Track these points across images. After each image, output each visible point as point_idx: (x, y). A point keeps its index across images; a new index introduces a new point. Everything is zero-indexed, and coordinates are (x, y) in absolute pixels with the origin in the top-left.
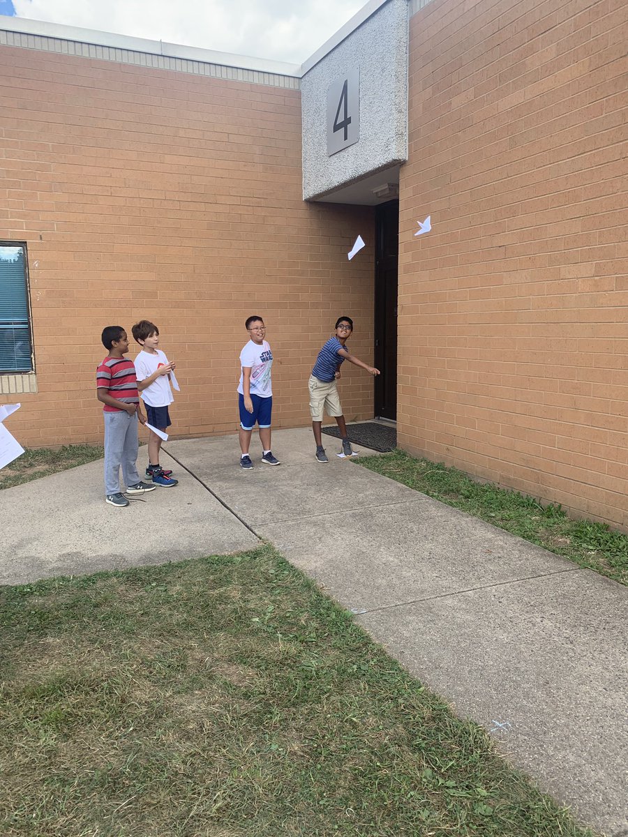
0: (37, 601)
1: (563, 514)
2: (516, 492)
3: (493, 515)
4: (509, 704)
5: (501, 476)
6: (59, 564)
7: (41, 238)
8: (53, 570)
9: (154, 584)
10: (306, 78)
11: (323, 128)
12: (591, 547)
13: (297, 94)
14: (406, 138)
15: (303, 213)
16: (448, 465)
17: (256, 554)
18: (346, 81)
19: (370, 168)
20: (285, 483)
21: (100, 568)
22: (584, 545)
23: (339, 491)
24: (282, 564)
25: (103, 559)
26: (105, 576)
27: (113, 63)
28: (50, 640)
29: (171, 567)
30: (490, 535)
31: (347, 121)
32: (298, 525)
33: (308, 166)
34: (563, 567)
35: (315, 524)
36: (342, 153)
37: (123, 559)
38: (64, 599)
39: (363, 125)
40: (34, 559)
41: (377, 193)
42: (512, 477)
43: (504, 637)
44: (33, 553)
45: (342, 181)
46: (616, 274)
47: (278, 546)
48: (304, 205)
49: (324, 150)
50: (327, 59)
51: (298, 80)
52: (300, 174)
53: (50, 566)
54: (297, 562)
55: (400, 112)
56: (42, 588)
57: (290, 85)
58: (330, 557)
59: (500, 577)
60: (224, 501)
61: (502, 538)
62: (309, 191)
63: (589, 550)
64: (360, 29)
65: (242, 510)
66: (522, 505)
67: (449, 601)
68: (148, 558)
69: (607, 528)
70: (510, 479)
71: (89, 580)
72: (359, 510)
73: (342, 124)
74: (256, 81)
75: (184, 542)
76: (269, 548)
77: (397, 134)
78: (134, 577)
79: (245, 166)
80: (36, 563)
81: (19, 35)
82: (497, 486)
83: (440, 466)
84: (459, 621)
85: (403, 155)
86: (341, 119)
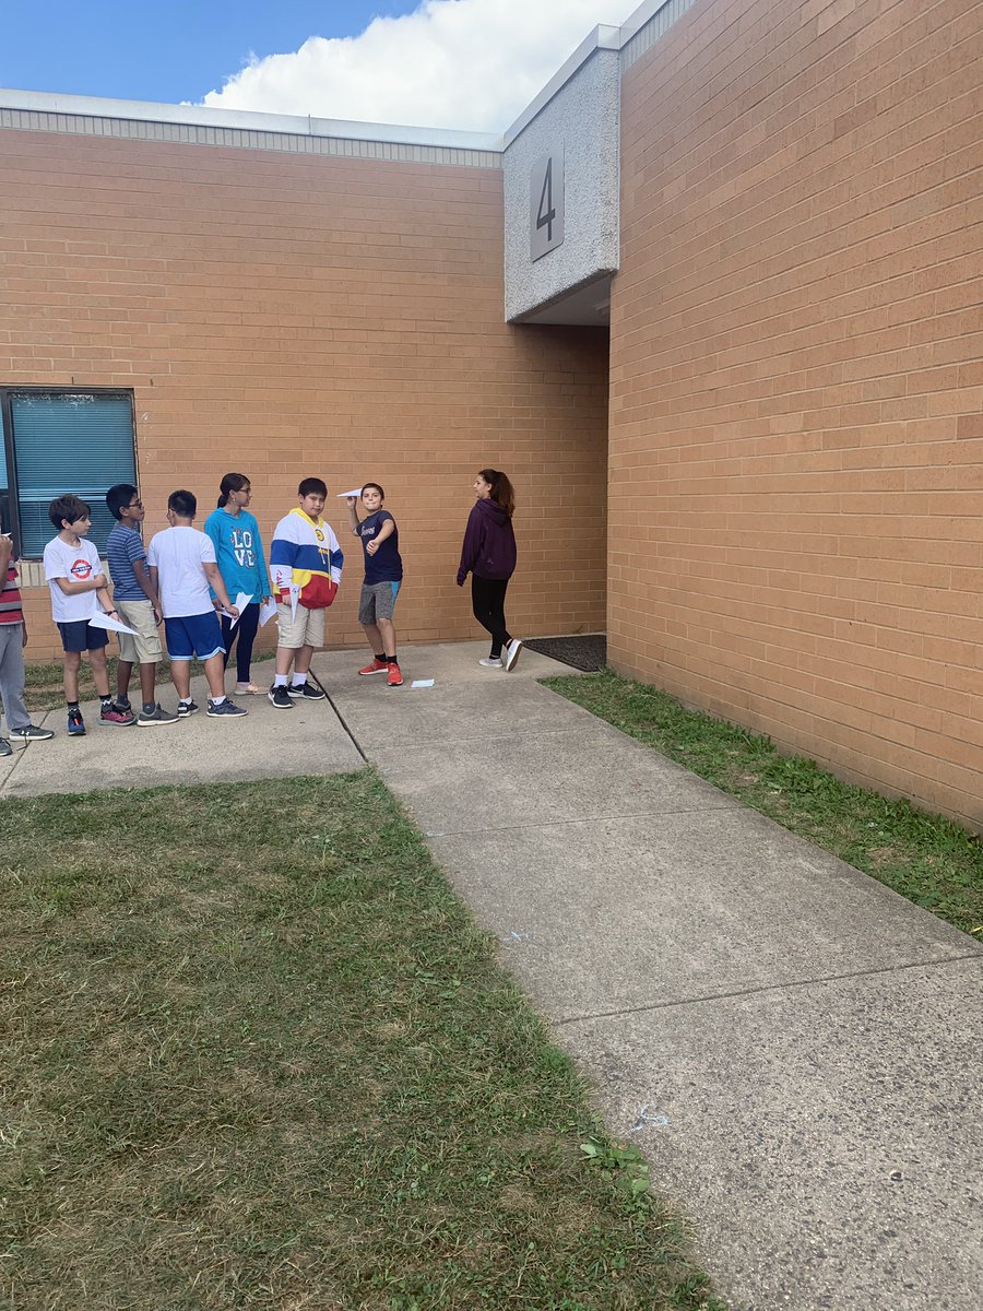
0: (85, 808)
1: (771, 749)
2: (726, 721)
3: (682, 748)
4: (541, 921)
5: (713, 702)
6: (122, 777)
7: (152, 383)
8: (113, 782)
9: (219, 800)
10: (509, 153)
11: (527, 222)
12: (777, 787)
13: (498, 175)
14: (617, 239)
15: (505, 339)
16: (658, 688)
17: (354, 777)
18: (550, 160)
19: (575, 281)
20: (434, 704)
21: (166, 783)
22: (771, 784)
23: (496, 717)
24: (378, 787)
25: (174, 775)
26: (169, 789)
27: (246, 151)
28: (84, 842)
29: (243, 785)
30: (655, 768)
31: (552, 214)
32: (421, 750)
33: (510, 275)
34: (721, 804)
35: (442, 749)
36: (546, 258)
37: (196, 774)
38: (115, 808)
39: (568, 221)
40: (96, 771)
41: (600, 310)
42: (722, 701)
43: (584, 865)
44: (98, 766)
45: (546, 297)
46: (823, 428)
47: (383, 768)
48: (506, 329)
49: (527, 256)
50: (530, 128)
51: (498, 155)
52: (500, 286)
53: (113, 778)
54: (393, 786)
55: (608, 203)
56: (94, 797)
57: (489, 163)
58: (437, 783)
59: (632, 810)
60: (346, 721)
61: (666, 771)
62: (512, 310)
63: (773, 788)
64: (566, 90)
65: (362, 733)
66: (725, 737)
67: (546, 831)
68: (225, 775)
69: (814, 764)
70: (720, 704)
71: (148, 793)
72: (511, 736)
73: (546, 220)
74: (439, 161)
75: (275, 762)
76: (371, 771)
77: (603, 234)
78: (198, 793)
79: (423, 277)
80: (98, 775)
81: (126, 122)
82: (707, 714)
83: (650, 690)
84: (544, 848)
85: (613, 263)
86: (545, 212)
